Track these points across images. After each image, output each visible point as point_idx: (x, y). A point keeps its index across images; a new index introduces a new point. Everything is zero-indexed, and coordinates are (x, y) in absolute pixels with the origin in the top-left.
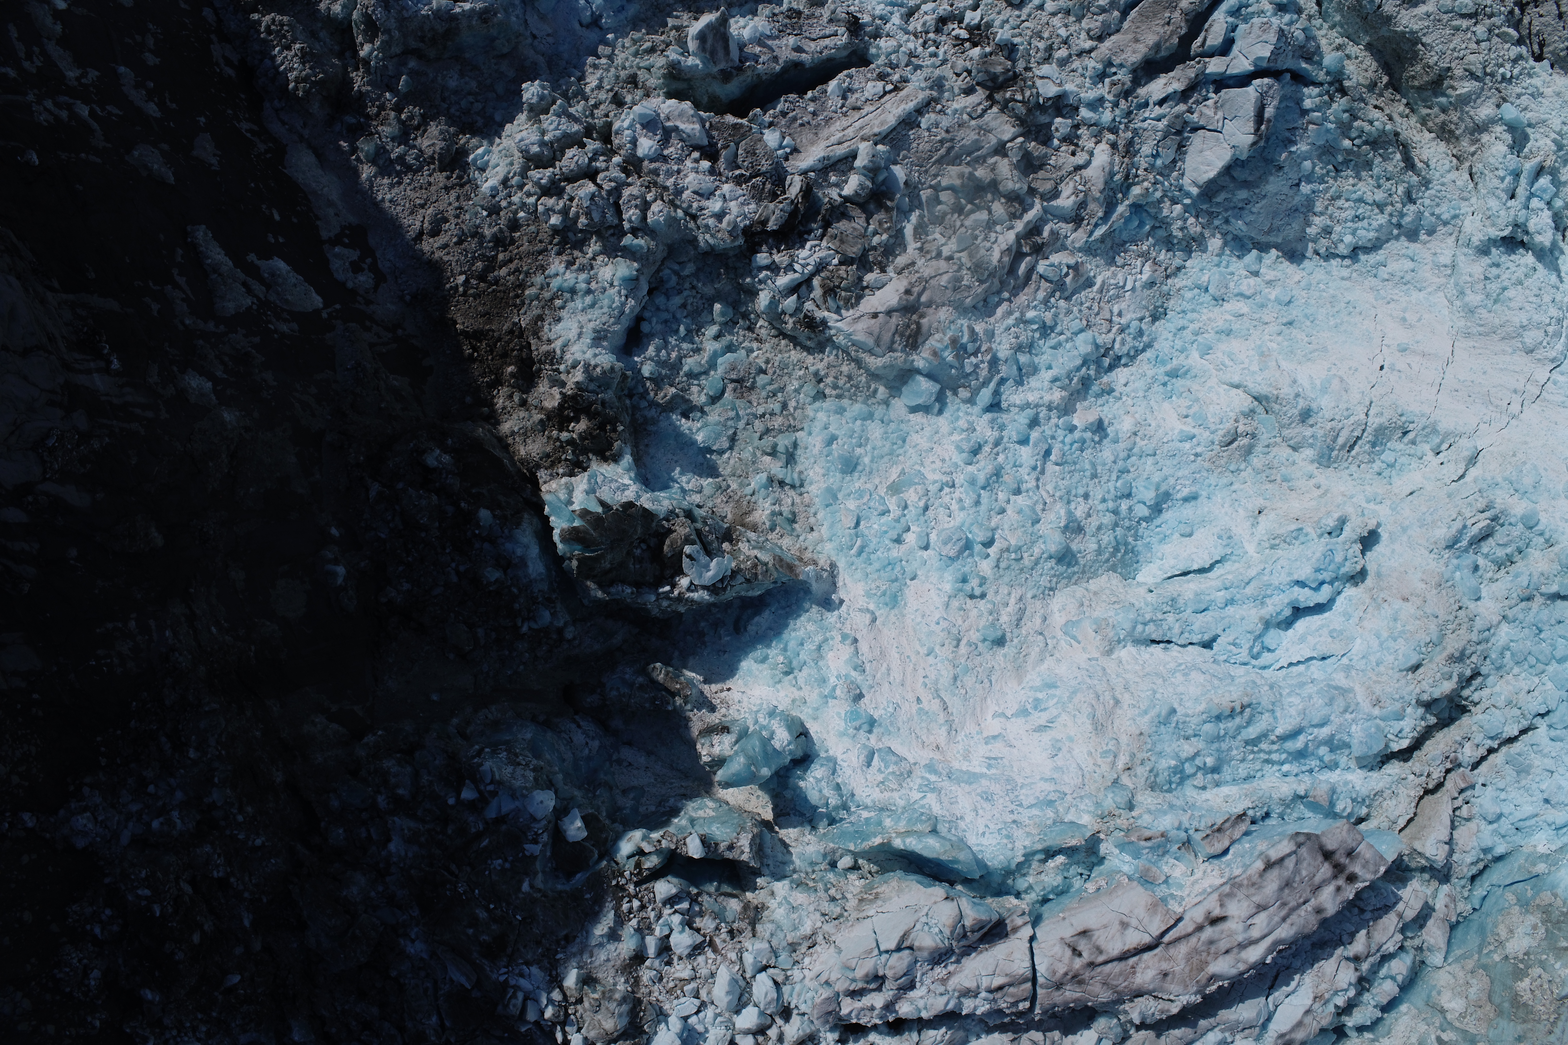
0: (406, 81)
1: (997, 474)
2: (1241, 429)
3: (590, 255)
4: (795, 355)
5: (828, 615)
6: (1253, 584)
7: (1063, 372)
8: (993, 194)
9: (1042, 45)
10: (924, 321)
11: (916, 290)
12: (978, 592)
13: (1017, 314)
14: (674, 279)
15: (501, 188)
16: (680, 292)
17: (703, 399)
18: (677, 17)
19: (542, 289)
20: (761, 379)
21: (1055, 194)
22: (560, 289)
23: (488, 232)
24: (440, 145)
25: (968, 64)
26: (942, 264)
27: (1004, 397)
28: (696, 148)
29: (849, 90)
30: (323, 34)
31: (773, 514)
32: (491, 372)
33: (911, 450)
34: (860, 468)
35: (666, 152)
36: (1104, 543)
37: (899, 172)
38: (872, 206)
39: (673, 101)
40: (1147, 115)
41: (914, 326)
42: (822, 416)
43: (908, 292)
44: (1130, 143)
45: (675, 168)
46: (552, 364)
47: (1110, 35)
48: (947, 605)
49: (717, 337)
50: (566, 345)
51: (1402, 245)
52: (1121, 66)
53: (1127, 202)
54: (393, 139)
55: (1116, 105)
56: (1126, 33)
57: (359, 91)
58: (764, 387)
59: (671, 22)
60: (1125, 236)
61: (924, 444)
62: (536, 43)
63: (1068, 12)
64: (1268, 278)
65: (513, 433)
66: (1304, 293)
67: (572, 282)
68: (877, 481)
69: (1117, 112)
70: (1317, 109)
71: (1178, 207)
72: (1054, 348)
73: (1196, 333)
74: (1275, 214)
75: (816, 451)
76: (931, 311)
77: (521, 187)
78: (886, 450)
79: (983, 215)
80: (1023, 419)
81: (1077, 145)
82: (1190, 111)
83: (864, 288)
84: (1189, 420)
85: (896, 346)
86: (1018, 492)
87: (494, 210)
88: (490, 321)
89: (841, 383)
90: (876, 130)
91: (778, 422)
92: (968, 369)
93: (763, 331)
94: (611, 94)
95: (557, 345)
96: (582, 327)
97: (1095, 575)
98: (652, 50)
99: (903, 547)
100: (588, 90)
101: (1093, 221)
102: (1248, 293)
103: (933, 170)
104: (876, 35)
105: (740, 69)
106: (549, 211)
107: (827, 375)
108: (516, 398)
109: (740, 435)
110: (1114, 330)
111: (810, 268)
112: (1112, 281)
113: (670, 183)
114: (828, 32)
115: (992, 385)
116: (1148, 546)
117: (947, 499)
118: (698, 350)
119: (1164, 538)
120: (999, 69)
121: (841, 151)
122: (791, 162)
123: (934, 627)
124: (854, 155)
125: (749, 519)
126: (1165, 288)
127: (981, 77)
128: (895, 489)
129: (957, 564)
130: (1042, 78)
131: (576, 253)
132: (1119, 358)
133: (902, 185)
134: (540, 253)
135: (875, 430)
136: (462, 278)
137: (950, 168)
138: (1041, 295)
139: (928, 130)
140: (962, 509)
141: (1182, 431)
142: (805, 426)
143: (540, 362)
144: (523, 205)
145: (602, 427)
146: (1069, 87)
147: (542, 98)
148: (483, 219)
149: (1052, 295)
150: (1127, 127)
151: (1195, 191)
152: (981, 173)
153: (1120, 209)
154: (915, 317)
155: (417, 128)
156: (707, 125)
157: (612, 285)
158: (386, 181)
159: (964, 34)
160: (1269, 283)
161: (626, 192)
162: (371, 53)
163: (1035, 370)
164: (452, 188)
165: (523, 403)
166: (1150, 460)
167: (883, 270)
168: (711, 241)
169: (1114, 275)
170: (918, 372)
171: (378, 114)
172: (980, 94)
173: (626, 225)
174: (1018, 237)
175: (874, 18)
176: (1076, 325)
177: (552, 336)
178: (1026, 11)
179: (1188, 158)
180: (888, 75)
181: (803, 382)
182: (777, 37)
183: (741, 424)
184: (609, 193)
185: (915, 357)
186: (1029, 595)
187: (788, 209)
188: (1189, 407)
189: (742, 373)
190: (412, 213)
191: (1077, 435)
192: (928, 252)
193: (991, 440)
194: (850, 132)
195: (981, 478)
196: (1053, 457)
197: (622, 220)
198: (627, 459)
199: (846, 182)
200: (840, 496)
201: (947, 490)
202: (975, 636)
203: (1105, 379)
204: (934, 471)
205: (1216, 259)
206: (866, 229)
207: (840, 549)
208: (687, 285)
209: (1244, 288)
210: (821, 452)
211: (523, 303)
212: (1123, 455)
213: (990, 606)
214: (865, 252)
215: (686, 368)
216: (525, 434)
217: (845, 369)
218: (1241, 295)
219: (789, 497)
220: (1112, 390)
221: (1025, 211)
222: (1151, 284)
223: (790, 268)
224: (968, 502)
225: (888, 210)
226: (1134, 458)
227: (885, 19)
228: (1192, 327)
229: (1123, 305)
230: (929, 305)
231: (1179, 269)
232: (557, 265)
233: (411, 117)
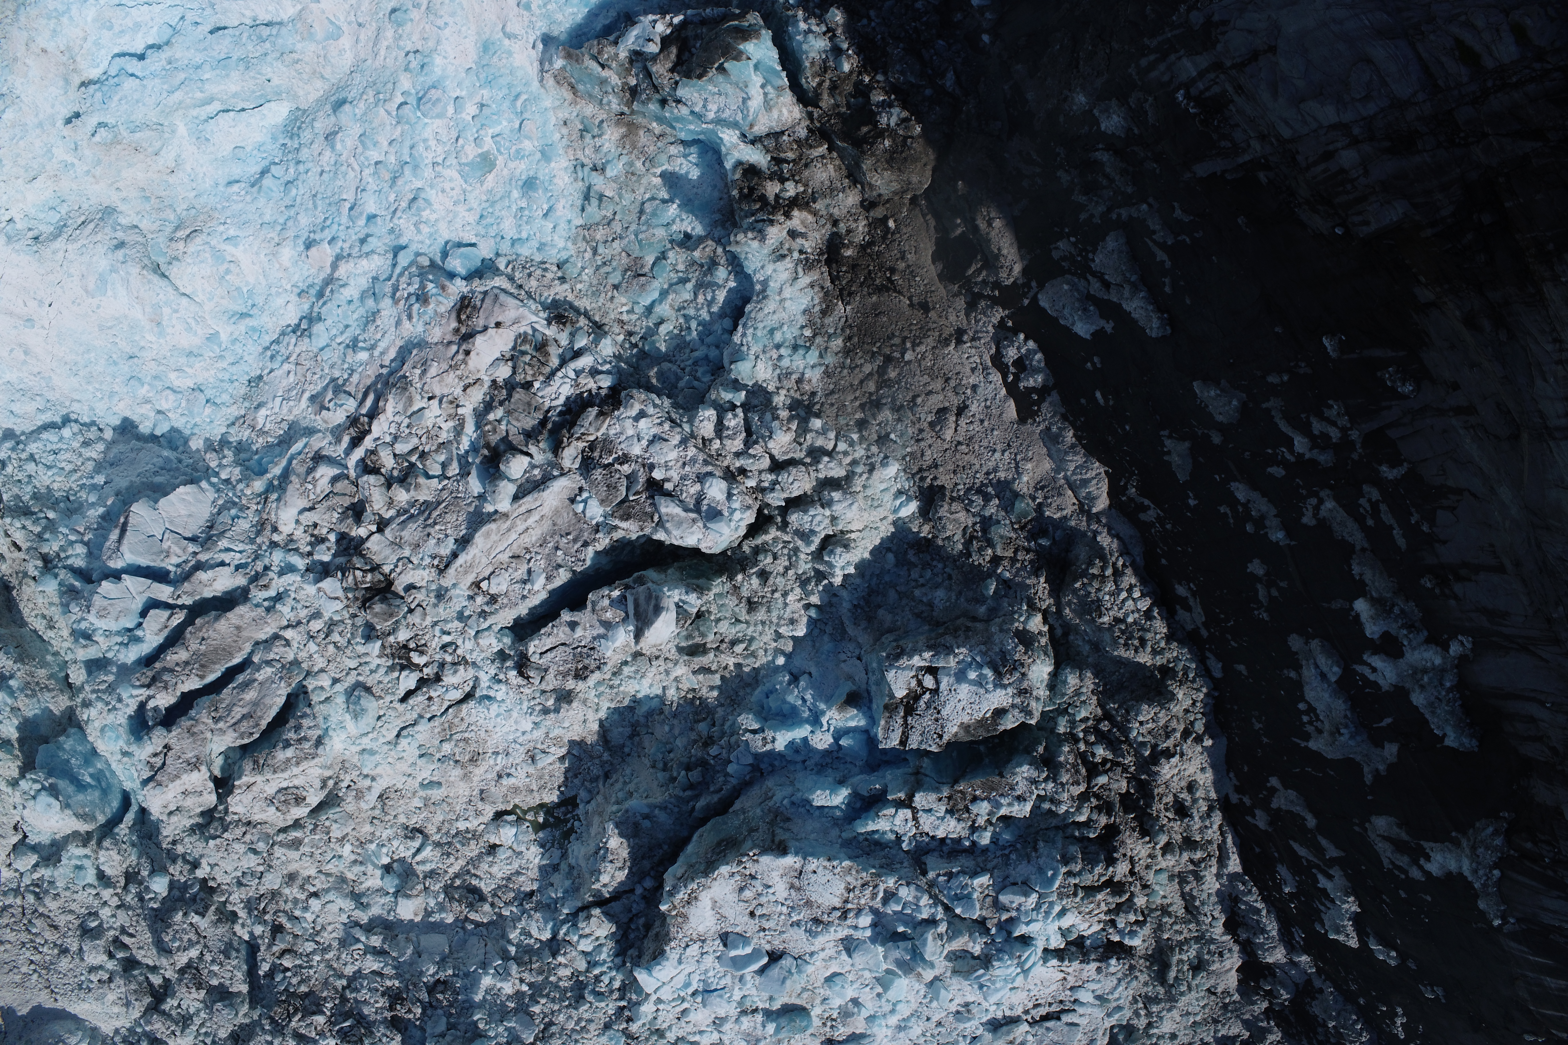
0: (987, 588)
1: (394, 179)
2: (182, 244)
3: (783, 392)
4: (583, 303)
5: (544, 30)
6: (177, 81)
7: (336, 295)
8: (392, 476)
9: (335, 637)
10: (454, 324)
11: (460, 356)
12: (411, 56)
13: (376, 353)
14: (699, 374)
15: (878, 465)
16: (695, 363)
17: (671, 254)
18: (712, 688)
19: (826, 348)
20: (615, 278)
21: (335, 480)
22: (809, 348)
23: (886, 414)
24: (943, 512)
25: (411, 619)
26: (438, 393)
27: (389, 262)
28: (668, 494)
29: (525, 582)
30: (1086, 649)
31: (600, 136)
32: (870, 255)
33: (475, 206)
34: (520, 183)
35: (698, 487)
36: (309, 130)
37: (475, 485)
38: (502, 447)
39: (690, 541)
40: (238, 555)
41: (463, 317)
42: (561, 244)
43: (467, 353)
44: (258, 533)
45: (687, 468)
46: (807, 259)
47: (266, 641)
48: (438, 42)
49: (662, 322)
50: (796, 278)
51: (21, 426)
52: (257, 606)
53: (269, 476)
54: (998, 522)
55: (266, 568)
56: (249, 638)
57: (1037, 576)
58: (614, 269)
59: (716, 680)
60: (277, 450)
61: (461, 209)
62: (857, 652)
63: (308, 673)
64: (148, 406)
65: (843, 190)
66: (117, 389)
67: (795, 357)
68: (505, 172)
69: (267, 561)
70: (72, 543)
71: (224, 476)
72: (347, 326)
73: (222, 357)
74: (132, 462)
75: (562, 202)
76: (449, 338)
77: (854, 462)
78: (498, 207)
79: (401, 448)
80: (373, 243)
81: (312, 535)
82: (195, 553)
83: (512, 358)
84: (229, 258)
85: (480, 297)
86: (377, 163)
87: (883, 440)
88: (875, 306)
89: (539, 272)
90: (493, 526)
91: (600, 234)
92: (417, 280)
93: (617, 331)
94: (771, 581)
95: (805, 280)
96: (782, 301)
97: (318, 100)
98: (734, 643)
99: (478, 99)
100: (798, 591)
101: (302, 456)
102: (168, 392)
103: (445, 495)
104: (502, 656)
105: (627, 587)
106: (823, 432)
107: (553, 280)
108: (842, 225)
109: (635, 216)
110: (294, 356)
111: (560, 374)
112: (292, 403)
113: (692, 452)
114: (549, 655)
115: (398, 270)
116: (274, 138)
117: (440, 150)
118: (679, 310)
119: (259, 147)
120: (378, 608)
121: (528, 502)
122: (576, 486)
123: (450, 20)
124: (516, 498)
125: (623, 130)
126: (247, 404)
127: (398, 602)
128: (486, 163)
129: (429, 83)
130: (337, 598)
131: (797, 396)
132: (294, 332)
133: (474, 472)
134: (832, 392)
135: (508, 227)
136: (908, 356)
137: (430, 498)
138: (355, 378)
139: (447, 536)
140: (425, 141)
141: (236, 246)
142: (574, 231)
143: (819, 261)
144: (852, 444)
145: (752, 190)
146: (311, 589)
147: (832, 552)
148: (894, 430)
149: (346, 380)
150: (260, 547)
151: (204, 484)
152: (402, 496)
153: (277, 471)
154: (463, 330)
155: (972, 538)
156: (656, 519)
157: (757, 357)
158: (1002, 475)
159: (416, 658)
160: (147, 401)
161: (737, 444)
162: (1028, 618)
163: (363, 297)
164: (930, 467)
165: (835, 223)
166: (267, 218)
167: (494, 382)
168: (654, 396)
169: (290, 411)
170: (464, 278)
171: (1016, 552)
172: (399, 587)
173: (739, 411)
174: (369, 431)
175: (507, 682)
176: (326, 355)
177: (810, 292)
178: (351, 679)
179: (207, 515)
180: (487, 603)
181: (578, 278)
182: (594, 638)
183: (633, 227)
184: (756, 442)
185: (465, 290)
186: (369, 62)
187: (576, 428)
188: (228, 271)
189: (635, 282)
190: (971, 438)
191: (327, 234)
192: (451, 402)
193: (399, 214)
194: (521, 527)
195: (407, 171)
196: (347, 205)
197: (746, 420)
198: (728, 165)
199: (525, 472)
200: (538, 155)
201: (440, 160)
202: (415, 14)
203: (306, 307)
204: (451, 180)
205: (196, 431)
206: (509, 422)
207: (536, 99)
208: (688, 370)
209: (172, 397)
210: (558, 200)
211: (843, 330)
212: (290, 223)
213: (401, 43)
214: (510, 396)
215: (689, 286)
216: (831, 191)
217: (533, 283)
218: (175, 392)
219: (588, 156)
220: (299, 295)
221: (363, 460)
222: (259, 406)
223: (578, 373)
224: (421, 148)
225: (487, 446)
226: (281, 221)
227: (496, 680)
228: (224, 364)
229: (285, 383)
230: (450, 343)
231: (233, 424)
232: (814, 376)
233: (980, 550)
